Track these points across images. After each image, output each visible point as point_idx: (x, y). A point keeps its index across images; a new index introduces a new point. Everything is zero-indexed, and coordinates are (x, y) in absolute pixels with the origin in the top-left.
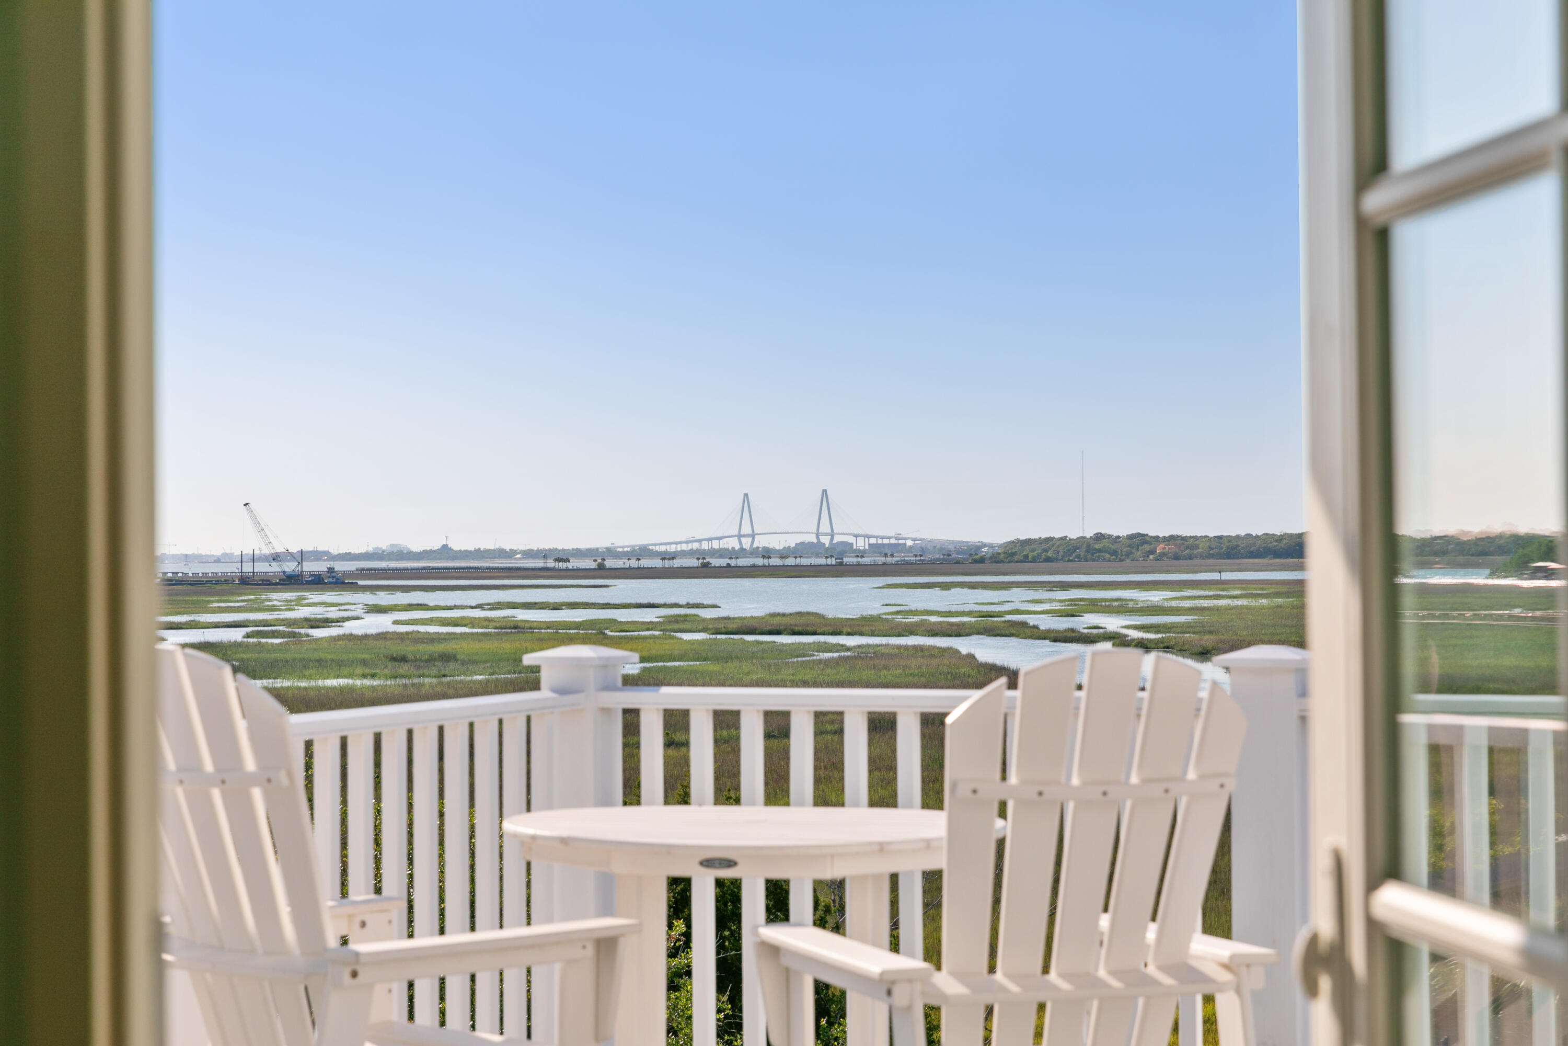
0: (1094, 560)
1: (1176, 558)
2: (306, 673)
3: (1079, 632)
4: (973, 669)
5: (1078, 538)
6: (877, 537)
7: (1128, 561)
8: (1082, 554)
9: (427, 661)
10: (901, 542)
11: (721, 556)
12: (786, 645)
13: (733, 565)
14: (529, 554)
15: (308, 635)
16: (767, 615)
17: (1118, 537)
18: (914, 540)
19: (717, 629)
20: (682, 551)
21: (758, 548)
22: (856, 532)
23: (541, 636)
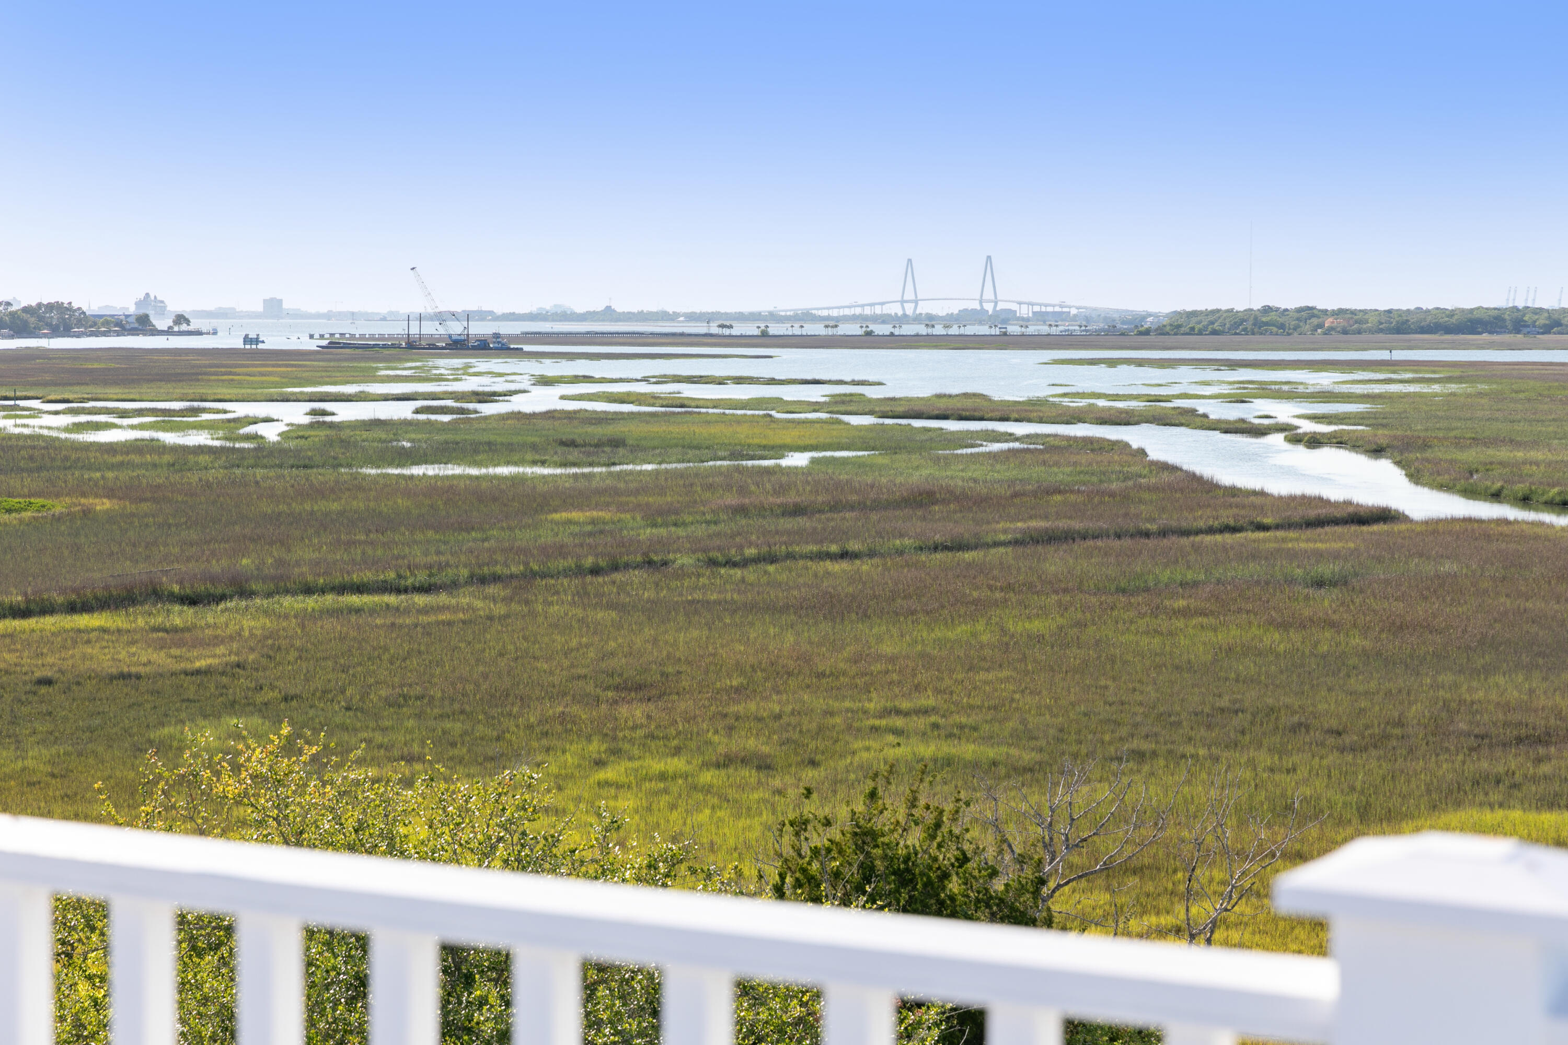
0: (1261, 334)
1: (1345, 332)
2: (479, 458)
3: (1250, 423)
4: (1144, 467)
5: (1245, 310)
6: (1040, 305)
7: (1296, 334)
8: (1249, 327)
9: (597, 446)
10: (1065, 310)
11: (884, 322)
12: (952, 433)
13: (897, 333)
14: (692, 317)
15: (476, 412)
16: (933, 396)
17: (1286, 310)
18: (1078, 308)
19: (882, 412)
20: (844, 316)
21: (921, 314)
22: (1019, 299)
23: (709, 418)
